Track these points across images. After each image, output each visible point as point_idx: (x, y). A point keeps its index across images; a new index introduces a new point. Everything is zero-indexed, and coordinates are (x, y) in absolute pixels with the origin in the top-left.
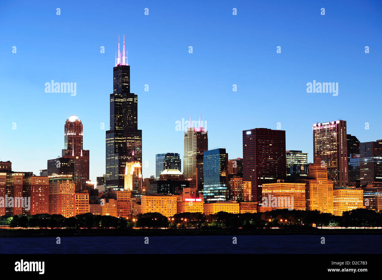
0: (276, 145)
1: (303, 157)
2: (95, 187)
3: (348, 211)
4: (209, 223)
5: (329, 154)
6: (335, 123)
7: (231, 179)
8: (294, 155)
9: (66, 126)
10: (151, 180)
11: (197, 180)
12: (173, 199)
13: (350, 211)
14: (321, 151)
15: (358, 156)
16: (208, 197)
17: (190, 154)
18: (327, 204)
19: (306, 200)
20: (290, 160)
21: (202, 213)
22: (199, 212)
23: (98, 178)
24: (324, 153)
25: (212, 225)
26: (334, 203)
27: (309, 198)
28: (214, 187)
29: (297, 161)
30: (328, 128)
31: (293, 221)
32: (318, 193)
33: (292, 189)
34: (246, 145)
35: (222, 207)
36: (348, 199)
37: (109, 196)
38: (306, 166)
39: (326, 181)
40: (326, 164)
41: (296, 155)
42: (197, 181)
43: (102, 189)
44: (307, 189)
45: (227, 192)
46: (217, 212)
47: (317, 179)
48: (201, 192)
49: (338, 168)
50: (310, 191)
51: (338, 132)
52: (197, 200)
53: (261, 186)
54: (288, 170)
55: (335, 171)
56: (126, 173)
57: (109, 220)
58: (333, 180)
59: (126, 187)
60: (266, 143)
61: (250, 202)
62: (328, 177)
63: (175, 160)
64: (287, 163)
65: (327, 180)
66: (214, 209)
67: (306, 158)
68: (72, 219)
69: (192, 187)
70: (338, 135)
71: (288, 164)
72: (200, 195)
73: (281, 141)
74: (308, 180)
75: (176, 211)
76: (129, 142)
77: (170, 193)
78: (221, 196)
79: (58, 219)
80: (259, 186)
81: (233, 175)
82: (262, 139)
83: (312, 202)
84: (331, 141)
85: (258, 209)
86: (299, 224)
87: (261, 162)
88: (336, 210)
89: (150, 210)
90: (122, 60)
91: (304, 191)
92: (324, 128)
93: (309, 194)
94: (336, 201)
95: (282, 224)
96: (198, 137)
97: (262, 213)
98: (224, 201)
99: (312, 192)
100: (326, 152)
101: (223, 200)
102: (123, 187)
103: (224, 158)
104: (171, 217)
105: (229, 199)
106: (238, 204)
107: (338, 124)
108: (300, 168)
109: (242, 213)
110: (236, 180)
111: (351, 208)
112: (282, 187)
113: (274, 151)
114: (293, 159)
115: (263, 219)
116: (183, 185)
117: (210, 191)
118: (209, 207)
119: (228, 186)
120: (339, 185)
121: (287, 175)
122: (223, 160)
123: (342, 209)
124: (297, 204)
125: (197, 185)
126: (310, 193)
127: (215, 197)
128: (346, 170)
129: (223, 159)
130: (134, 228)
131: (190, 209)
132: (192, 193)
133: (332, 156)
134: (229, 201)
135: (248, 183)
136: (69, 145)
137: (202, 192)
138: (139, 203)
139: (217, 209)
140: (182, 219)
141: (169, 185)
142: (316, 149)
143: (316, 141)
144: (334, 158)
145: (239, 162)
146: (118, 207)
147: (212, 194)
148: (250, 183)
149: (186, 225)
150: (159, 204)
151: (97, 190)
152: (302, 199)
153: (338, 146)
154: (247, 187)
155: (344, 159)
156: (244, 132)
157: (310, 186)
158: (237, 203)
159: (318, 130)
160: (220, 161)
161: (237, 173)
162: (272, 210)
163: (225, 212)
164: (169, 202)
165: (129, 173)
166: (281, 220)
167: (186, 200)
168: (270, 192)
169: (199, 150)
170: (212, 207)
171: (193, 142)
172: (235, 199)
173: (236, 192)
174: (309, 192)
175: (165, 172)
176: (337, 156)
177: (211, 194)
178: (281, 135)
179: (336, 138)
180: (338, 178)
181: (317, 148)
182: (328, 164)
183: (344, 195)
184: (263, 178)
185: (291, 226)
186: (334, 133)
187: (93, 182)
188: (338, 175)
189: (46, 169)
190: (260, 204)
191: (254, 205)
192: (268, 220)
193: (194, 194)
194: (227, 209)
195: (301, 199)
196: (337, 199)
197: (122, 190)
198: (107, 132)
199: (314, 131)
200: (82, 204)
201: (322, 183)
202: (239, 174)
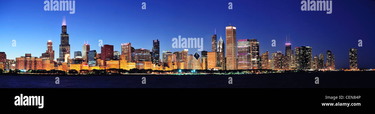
0: (111, 50)
2: (56, 62)
5: (126, 52)
7: (97, 59)
8: (116, 52)
9: (47, 43)
10: (73, 60)
12: (79, 65)
15: (134, 53)
16: (90, 65)
17: (85, 52)
18: (125, 67)
22: (87, 69)
23: (57, 59)
24: (124, 52)
25: (91, 73)
26: (127, 67)
27: (120, 65)
28: (92, 62)
29: (117, 54)
30: (126, 45)
33: (115, 62)
34: (102, 50)
37: (60, 64)
38: (119, 56)
40: (125, 55)
43: (58, 62)
49: (128, 56)
52: (87, 66)
56: (65, 57)
57: (60, 71)
58: (127, 60)
60: (108, 49)
61: (103, 66)
62: (125, 59)
63: (80, 53)
64: (114, 55)
67: (119, 53)
68: (49, 71)
69: (85, 62)
70: (128, 47)
72: (88, 64)
74: (120, 60)
75: (80, 69)
76: (66, 48)
77: (78, 63)
79: (45, 71)
80: (106, 62)
84: (126, 49)
86: (117, 73)
87: (106, 54)
88: (128, 69)
89: (72, 69)
90: (64, 24)
91: (118, 63)
96: (87, 47)
97: (106, 70)
98: (95, 66)
99: (121, 63)
103: (95, 53)
104: (79, 71)
105: (97, 65)
106: (99, 67)
107: (128, 44)
108: (117, 56)
109: (100, 69)
110: (99, 60)
111: (132, 68)
112: (112, 62)
116: (82, 61)
117: (90, 63)
118: (90, 68)
119: (96, 62)
120: (129, 61)
121: (114, 58)
124: (116, 67)
125: (87, 61)
127: (92, 65)
128: (131, 57)
130: (68, 74)
131: (85, 68)
136: (48, 49)
138: (69, 66)
139: (93, 68)
140: (82, 72)
141: (78, 61)
142: (122, 51)
143: (122, 49)
145: (100, 54)
146: (63, 68)
148: (103, 60)
150: (75, 67)
151: (56, 63)
153: (129, 50)
154: (102, 62)
155: (130, 54)
156: (102, 46)
162: (109, 69)
166: (112, 72)
167: (83, 66)
168: (109, 63)
169: (87, 51)
171: (85, 48)
173: (99, 63)
175: (77, 57)
176: (128, 53)
178: (112, 47)
183: (130, 64)
184: (106, 59)
185: (114, 73)
187: (55, 60)
188: (128, 58)
189: (41, 56)
190: (106, 67)
192: (108, 72)
193: (86, 64)
194: (96, 68)
195: (118, 66)
196: (128, 65)
197: (64, 62)
198: (60, 45)
199: (122, 46)
200: (52, 67)
201: (123, 61)
202: (100, 58)
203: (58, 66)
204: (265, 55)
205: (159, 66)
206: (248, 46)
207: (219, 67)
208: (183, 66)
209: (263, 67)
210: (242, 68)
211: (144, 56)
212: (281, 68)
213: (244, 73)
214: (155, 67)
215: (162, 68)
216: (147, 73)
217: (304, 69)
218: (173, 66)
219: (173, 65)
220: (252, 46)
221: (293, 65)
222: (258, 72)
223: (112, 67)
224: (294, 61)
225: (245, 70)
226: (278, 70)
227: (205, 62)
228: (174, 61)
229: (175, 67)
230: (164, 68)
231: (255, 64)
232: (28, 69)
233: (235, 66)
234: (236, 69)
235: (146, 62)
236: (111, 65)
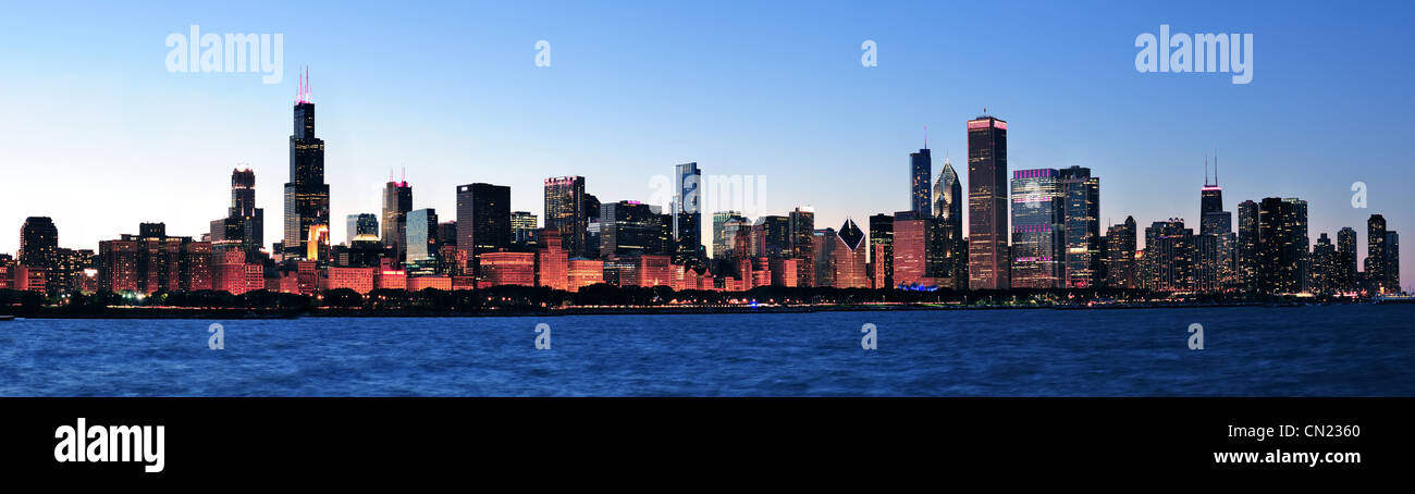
0: (499, 205)
1: (531, 221)
2: (271, 257)
3: (585, 287)
4: (413, 301)
5: (564, 217)
6: (571, 179)
7: (441, 247)
8: (521, 218)
9: (234, 178)
10: (341, 248)
12: (369, 271)
13: (587, 287)
14: (554, 213)
15: (598, 220)
16: (413, 270)
17: (389, 215)
18: (560, 279)
19: (535, 275)
20: (515, 224)
21: (404, 291)
22: (401, 289)
23: (274, 244)
24: (557, 216)
25: (418, 303)
26: (568, 278)
27: (539, 272)
29: (524, 226)
30: (563, 185)
32: (549, 265)
33: (517, 260)
34: (461, 204)
35: (430, 282)
36: (586, 272)
37: (289, 267)
38: (536, 232)
39: (559, 250)
41: (523, 218)
42: (398, 250)
43: (280, 259)
44: (537, 260)
45: (436, 264)
46: (423, 288)
47: (549, 247)
48: (402, 263)
49: (575, 234)
50: (540, 263)
51: (574, 190)
52: (399, 273)
53: (480, 256)
54: (513, 237)
55: (570, 239)
56: (309, 239)
58: (567, 249)
59: (309, 258)
60: (486, 202)
61: (466, 276)
62: (562, 245)
63: (370, 223)
64: (512, 228)
66: (420, 285)
67: (536, 221)
68: (241, 297)
69: (392, 257)
70: (574, 194)
72: (402, 267)
73: (504, 200)
74: (538, 249)
75: (372, 287)
76: (314, 197)
77: (364, 264)
78: (429, 269)
79: (224, 298)
80: (477, 256)
81: (444, 242)
82: (481, 196)
83: (542, 276)
84: (566, 201)
85: (475, 286)
87: (480, 226)
88: (571, 286)
89: (339, 286)
90: (305, 97)
91: (531, 263)
92: (559, 184)
94: (570, 275)
96: (400, 192)
97: (479, 290)
98: (433, 275)
99: (542, 265)
100: (560, 215)
101: (431, 273)
102: (306, 257)
103: (434, 221)
104: (366, 295)
105: (438, 273)
106: (450, 279)
107: (574, 181)
108: (528, 234)
109: (454, 290)
110: (447, 249)
111: (588, 283)
112: (505, 258)
113: (495, 212)
114: (520, 223)
115: (481, 298)
116: (381, 255)
117: (414, 263)
118: (413, 282)
119: (437, 256)
120: (575, 256)
121: (512, 243)
122: (431, 223)
123: (578, 284)
124: (524, 279)
125: (398, 254)
126: (540, 265)
127: (421, 269)
128: (583, 236)
129: (432, 221)
130: (320, 308)
131: (390, 284)
132: (392, 264)
133: (568, 219)
134: (439, 275)
135: (463, 252)
136: (237, 201)
137: (405, 263)
138: (327, 277)
139: (424, 285)
140: (380, 297)
141: (363, 254)
142: (548, 210)
143: (548, 200)
144: (570, 222)
145: (451, 226)
146: (300, 281)
147: (417, 266)
149: (385, 305)
150: (350, 278)
151: (273, 260)
152: (530, 274)
153: (575, 208)
154: (462, 257)
156: (459, 188)
157: (540, 257)
158: (449, 277)
159: (550, 187)
160: (429, 225)
162: (492, 286)
163: (433, 289)
164: (364, 276)
165: (313, 239)
166: (504, 298)
167: (384, 274)
168: (490, 263)
169: (402, 210)
170: (417, 282)
171: (393, 198)
172: (446, 273)
173: (448, 264)
175: (359, 238)
176: (573, 220)
178: (505, 192)
179: (572, 198)
180: (574, 247)
182: (563, 230)
183: (580, 268)
184: (481, 246)
185: (515, 306)
186: (570, 192)
187: (268, 248)
188: (574, 243)
189: (209, 232)
190: (478, 279)
191: (471, 280)
192: (488, 299)
193: (394, 266)
194: (435, 285)
195: (528, 274)
196: (572, 272)
197: (304, 259)
198: (286, 185)
199: (546, 187)
200: (254, 277)
201: (554, 253)
203: (281, 273)
204: (1120, 233)
205: (700, 271)
206: (1054, 194)
207: (940, 280)
208: (796, 273)
209: (1113, 281)
210: (1029, 282)
211: (638, 231)
212: (1185, 284)
213: (1038, 301)
214: (682, 278)
215: (711, 281)
216: (652, 304)
217: (1277, 292)
218: (753, 276)
219: (757, 267)
220: (1071, 194)
221: (1228, 274)
222: (1094, 299)
223: (506, 279)
224: (1233, 258)
225: (1042, 291)
226: (1170, 293)
227: (883, 260)
228: (759, 255)
229: (764, 279)
230: (718, 283)
231: (1083, 267)
232: (153, 287)
233: (1000, 274)
234: (1007, 288)
235: (644, 259)
236: (499, 271)
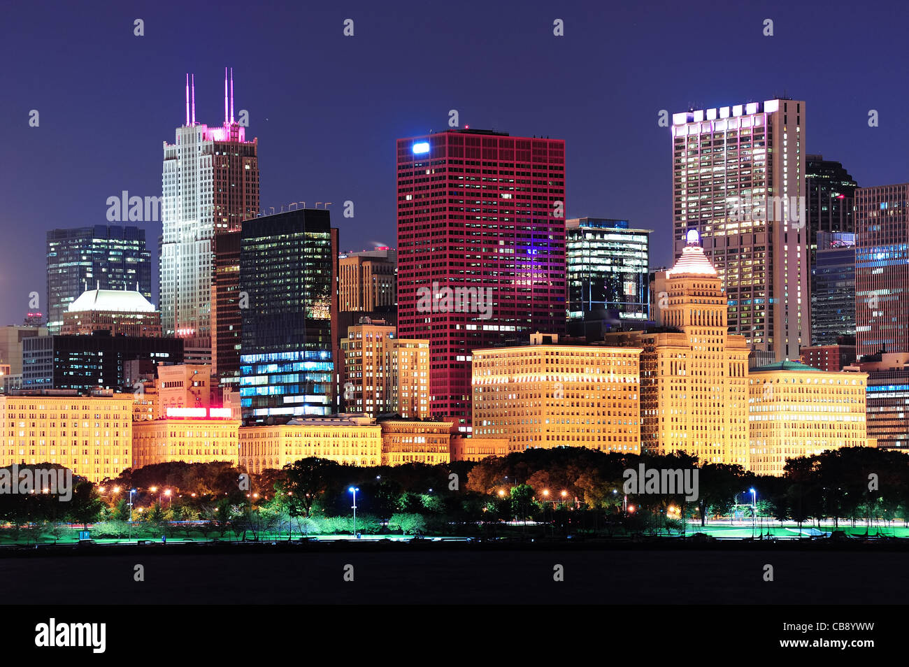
0: (529, 197)
1: (631, 246)
3: (808, 456)
4: (261, 502)
5: (736, 232)
6: (761, 110)
7: (350, 329)
8: (598, 237)
10: (29, 336)
11: (214, 333)
12: (119, 406)
13: (813, 456)
14: (704, 222)
15: (849, 240)
16: (258, 400)
17: (187, 229)
18: (727, 428)
19: (642, 415)
20: (582, 257)
21: (234, 466)
22: (220, 460)
24: (716, 228)
26: (752, 426)
27: (656, 405)
28: (280, 363)
29: (609, 261)
30: (734, 132)
31: (592, 496)
32: (688, 385)
33: (587, 369)
34: (409, 198)
35: (312, 440)
36: (809, 407)
38: (645, 282)
39: (720, 337)
40: (722, 271)
41: (607, 237)
42: (214, 339)
44: (648, 371)
45: (334, 384)
46: (293, 459)
47: (688, 329)
48: (229, 380)
49: (771, 288)
50: (660, 378)
51: (770, 145)
52: (215, 412)
53: (469, 359)
54: (573, 296)
55: (757, 301)
58: (748, 335)
60: (489, 188)
61: (426, 420)
62: (729, 323)
63: (126, 254)
64: (570, 268)
65: (725, 337)
66: (283, 449)
67: (645, 248)
69: (197, 362)
70: (770, 157)
71: (573, 273)
72: (227, 392)
73: (545, 183)
74: (652, 336)
75: (129, 457)
77: (104, 385)
78: (310, 399)
80: (461, 358)
81: (360, 313)
82: (473, 171)
83: (668, 420)
84: (744, 182)
85: (454, 450)
86: (613, 507)
87: (469, 265)
88: (761, 453)
89: (23, 456)
91: (634, 379)
92: (718, 129)
93: (655, 389)
94: (758, 418)
95: (548, 507)
96: (218, 162)
97: (470, 465)
98: (323, 417)
99: (666, 384)
100: (722, 226)
101: (318, 411)
103: (323, 247)
104: (108, 483)
105: (340, 410)
106: (378, 430)
107: (770, 117)
108: (621, 289)
109: (392, 463)
110: (369, 335)
111: (813, 448)
112: (551, 363)
113: (519, 220)
114: (595, 253)
115: (474, 488)
116: (157, 355)
117: (264, 380)
118: (260, 440)
119: (338, 359)
120: (773, 356)
121: (571, 315)
122: (317, 253)
123: (783, 447)
124: (608, 427)
125: (214, 352)
126: (660, 384)
127: (287, 400)
128: (799, 294)
129: (319, 250)
131: (186, 448)
132: (196, 384)
133: (747, 240)
134: (342, 418)
135: (416, 346)
137: (236, 380)
139: (293, 449)
140: (153, 489)
141: (100, 354)
142: (684, 212)
143: (684, 180)
144: (755, 249)
147: (274, 391)
148: (424, 345)
149: (170, 514)
150: (59, 429)
152: (627, 410)
154: (414, 362)
155: (792, 251)
156: (404, 147)
157: (660, 360)
158: (373, 424)
159: (691, 139)
160: (309, 260)
161: (375, 308)
162: (508, 452)
163: (324, 461)
164: (103, 421)
166: (546, 493)
167: (169, 415)
168: (503, 379)
169: (225, 215)
170: (273, 440)
171: (199, 182)
172: (364, 411)
173: (370, 381)
174: (656, 382)
175: (88, 302)
176: (766, 241)
177: (272, 388)
178: (545, 160)
179: (764, 170)
180: (769, 328)
181: (688, 208)
182: (732, 273)
183: (790, 395)
184: (474, 327)
185: (583, 516)
186: (755, 151)
188: (771, 314)
190: (462, 429)
191: (442, 432)
192: (495, 493)
193: (201, 388)
194: (332, 449)
195: (623, 410)
196: (765, 408)
199: (679, 140)
202: (383, 313)
223: (550, 431)
236: (530, 403)
